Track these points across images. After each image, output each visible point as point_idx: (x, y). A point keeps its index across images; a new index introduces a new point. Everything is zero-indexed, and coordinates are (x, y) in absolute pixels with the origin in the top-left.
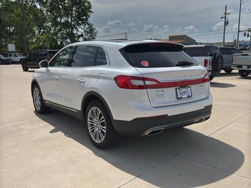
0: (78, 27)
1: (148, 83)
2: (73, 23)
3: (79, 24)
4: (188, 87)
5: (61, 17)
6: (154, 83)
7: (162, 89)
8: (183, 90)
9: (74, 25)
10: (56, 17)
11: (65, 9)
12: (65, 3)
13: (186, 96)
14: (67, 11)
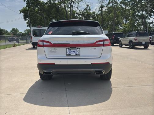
0: (150, 17)
1: (45, 43)
2: (146, 15)
3: (151, 15)
4: (78, 49)
5: (139, 12)
6: (48, 44)
7: (55, 48)
8: (73, 50)
9: (147, 16)
10: (135, 12)
11: (142, 6)
12: (142, 3)
13: (75, 54)
14: (143, 8)
